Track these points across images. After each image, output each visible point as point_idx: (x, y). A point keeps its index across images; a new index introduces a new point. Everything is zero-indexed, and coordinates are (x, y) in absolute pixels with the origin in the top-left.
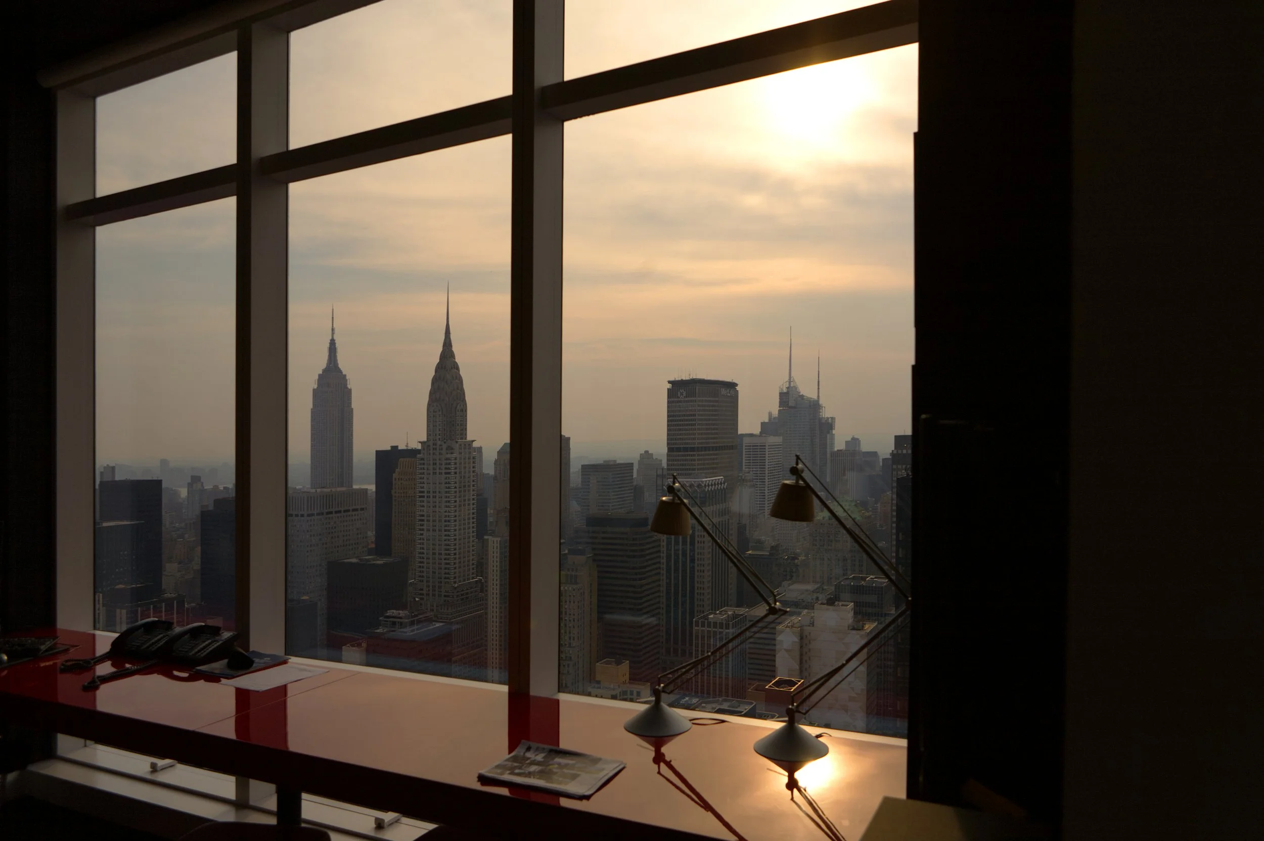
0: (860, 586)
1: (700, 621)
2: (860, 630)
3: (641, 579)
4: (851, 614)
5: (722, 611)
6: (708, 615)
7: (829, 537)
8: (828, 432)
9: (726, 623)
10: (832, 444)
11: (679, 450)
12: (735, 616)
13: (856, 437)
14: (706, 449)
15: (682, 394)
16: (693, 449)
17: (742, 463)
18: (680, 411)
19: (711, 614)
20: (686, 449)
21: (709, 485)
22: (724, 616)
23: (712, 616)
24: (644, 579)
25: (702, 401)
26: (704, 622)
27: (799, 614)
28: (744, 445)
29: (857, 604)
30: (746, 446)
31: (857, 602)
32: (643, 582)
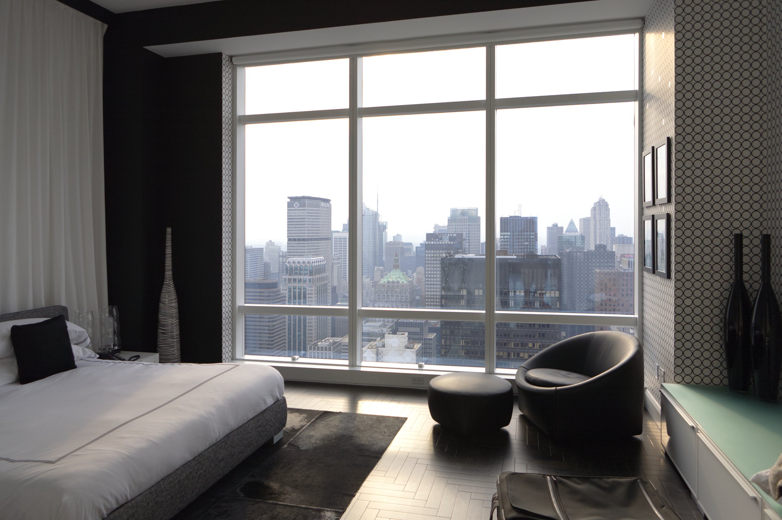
0: (410, 322)
1: (312, 346)
2: (412, 349)
3: (273, 321)
4: (407, 339)
5: (326, 340)
6: (317, 343)
7: (388, 293)
8: (384, 231)
9: (329, 348)
10: (386, 238)
11: (295, 240)
12: (334, 343)
13: (399, 234)
14: (312, 240)
15: (296, 205)
16: (304, 240)
17: (332, 249)
18: (295, 216)
19: (319, 342)
20: (299, 240)
21: (315, 262)
22: (328, 343)
23: (320, 343)
24: (275, 321)
25: (309, 210)
26: (315, 347)
27: (375, 340)
28: (333, 238)
29: (410, 333)
30: (334, 238)
31: (410, 332)
32: (274, 323)
